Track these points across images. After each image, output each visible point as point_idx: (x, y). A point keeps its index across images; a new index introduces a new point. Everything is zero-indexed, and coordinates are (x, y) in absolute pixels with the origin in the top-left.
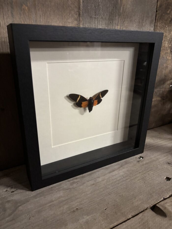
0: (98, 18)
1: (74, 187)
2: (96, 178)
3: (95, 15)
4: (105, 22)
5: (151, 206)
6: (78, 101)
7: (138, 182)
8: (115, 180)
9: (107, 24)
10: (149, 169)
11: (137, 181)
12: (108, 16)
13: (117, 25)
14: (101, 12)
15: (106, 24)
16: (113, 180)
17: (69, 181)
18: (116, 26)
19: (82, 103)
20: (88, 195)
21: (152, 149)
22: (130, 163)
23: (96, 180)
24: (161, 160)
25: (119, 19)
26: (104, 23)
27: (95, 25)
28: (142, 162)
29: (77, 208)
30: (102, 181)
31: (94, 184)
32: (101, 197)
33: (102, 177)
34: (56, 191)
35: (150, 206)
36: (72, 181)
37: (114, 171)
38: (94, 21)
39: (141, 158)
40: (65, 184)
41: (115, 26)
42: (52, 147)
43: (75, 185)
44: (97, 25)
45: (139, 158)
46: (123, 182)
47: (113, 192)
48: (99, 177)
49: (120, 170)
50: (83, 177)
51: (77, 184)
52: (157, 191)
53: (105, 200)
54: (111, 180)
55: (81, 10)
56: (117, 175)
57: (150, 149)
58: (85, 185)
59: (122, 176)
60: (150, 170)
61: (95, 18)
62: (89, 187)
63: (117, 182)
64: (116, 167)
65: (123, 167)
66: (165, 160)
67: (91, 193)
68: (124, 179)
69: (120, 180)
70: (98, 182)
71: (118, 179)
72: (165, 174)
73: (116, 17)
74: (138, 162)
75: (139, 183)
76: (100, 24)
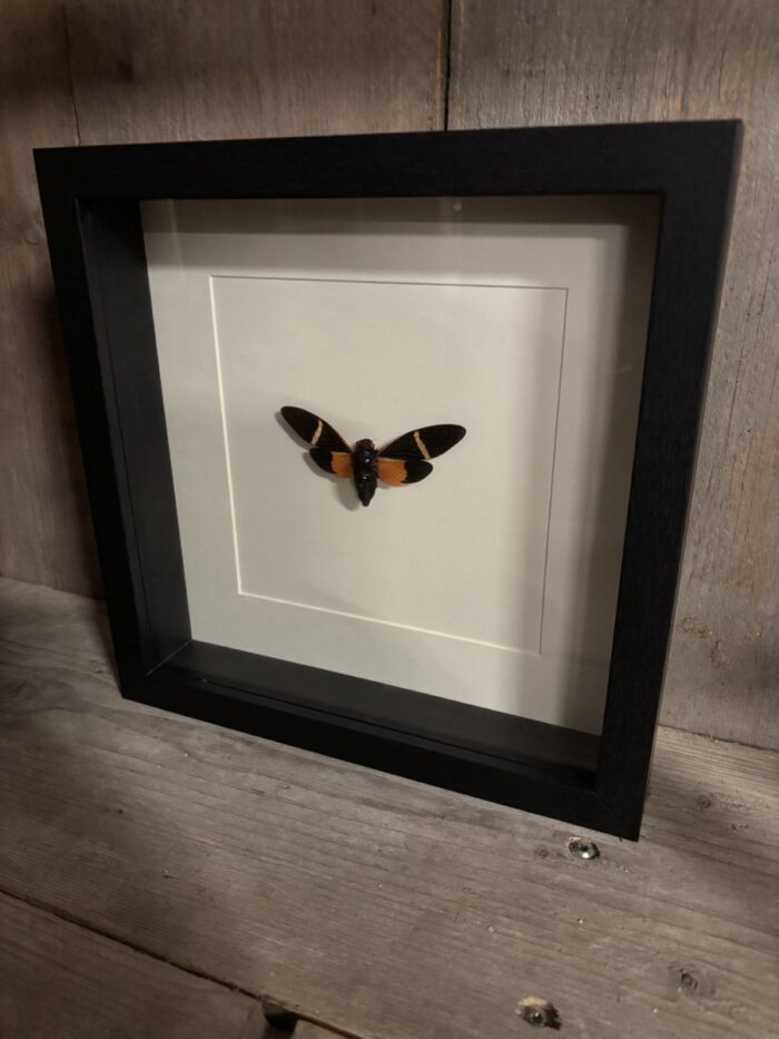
0: (544, 72)
1: (207, 759)
2: (297, 784)
3: (527, 58)
4: (587, 88)
5: (285, 1007)
6: (317, 444)
7: (396, 906)
8: (335, 835)
9: (598, 97)
10: (528, 913)
11: (399, 903)
12: (607, 52)
13: (659, 93)
14: (564, 37)
15: (593, 98)
16: (333, 828)
17: (223, 735)
18: (653, 100)
19: (330, 457)
20: (196, 806)
21: (730, 864)
22: (493, 832)
23: (288, 787)
24: (673, 932)
25: (675, 64)
26: (582, 92)
27: (524, 111)
28: (555, 867)
29: (125, 809)
30: (295, 804)
31: (261, 793)
32: (213, 840)
33: (318, 796)
34: (160, 734)
35: (285, 1004)
36: (227, 741)
37: (388, 807)
38: (522, 88)
39: (585, 849)
40: (203, 735)
41: (648, 101)
42: (240, 592)
43: (216, 756)
44: (537, 107)
45: (575, 847)
46: (348, 864)
47: (263, 858)
48: (307, 787)
49: (413, 821)
50: (272, 753)
51: (229, 758)
52: (400, 999)
53: (208, 855)
54: (322, 824)
55: (461, 47)
56: (367, 827)
57: (711, 858)
58: (239, 775)
59: (382, 844)
60: (525, 919)
61: (529, 75)
62: (237, 791)
63: (331, 846)
64: (418, 804)
65: (445, 822)
66: (698, 953)
67: (212, 808)
68: (368, 858)
69: (352, 847)
70: (279, 799)
71: (353, 841)
72: (567, 989)
73: (655, 51)
74: (543, 853)
75: (392, 915)
76: (554, 101)
